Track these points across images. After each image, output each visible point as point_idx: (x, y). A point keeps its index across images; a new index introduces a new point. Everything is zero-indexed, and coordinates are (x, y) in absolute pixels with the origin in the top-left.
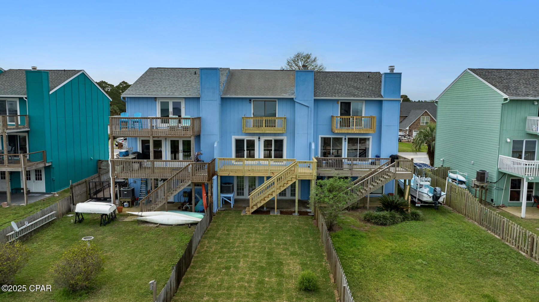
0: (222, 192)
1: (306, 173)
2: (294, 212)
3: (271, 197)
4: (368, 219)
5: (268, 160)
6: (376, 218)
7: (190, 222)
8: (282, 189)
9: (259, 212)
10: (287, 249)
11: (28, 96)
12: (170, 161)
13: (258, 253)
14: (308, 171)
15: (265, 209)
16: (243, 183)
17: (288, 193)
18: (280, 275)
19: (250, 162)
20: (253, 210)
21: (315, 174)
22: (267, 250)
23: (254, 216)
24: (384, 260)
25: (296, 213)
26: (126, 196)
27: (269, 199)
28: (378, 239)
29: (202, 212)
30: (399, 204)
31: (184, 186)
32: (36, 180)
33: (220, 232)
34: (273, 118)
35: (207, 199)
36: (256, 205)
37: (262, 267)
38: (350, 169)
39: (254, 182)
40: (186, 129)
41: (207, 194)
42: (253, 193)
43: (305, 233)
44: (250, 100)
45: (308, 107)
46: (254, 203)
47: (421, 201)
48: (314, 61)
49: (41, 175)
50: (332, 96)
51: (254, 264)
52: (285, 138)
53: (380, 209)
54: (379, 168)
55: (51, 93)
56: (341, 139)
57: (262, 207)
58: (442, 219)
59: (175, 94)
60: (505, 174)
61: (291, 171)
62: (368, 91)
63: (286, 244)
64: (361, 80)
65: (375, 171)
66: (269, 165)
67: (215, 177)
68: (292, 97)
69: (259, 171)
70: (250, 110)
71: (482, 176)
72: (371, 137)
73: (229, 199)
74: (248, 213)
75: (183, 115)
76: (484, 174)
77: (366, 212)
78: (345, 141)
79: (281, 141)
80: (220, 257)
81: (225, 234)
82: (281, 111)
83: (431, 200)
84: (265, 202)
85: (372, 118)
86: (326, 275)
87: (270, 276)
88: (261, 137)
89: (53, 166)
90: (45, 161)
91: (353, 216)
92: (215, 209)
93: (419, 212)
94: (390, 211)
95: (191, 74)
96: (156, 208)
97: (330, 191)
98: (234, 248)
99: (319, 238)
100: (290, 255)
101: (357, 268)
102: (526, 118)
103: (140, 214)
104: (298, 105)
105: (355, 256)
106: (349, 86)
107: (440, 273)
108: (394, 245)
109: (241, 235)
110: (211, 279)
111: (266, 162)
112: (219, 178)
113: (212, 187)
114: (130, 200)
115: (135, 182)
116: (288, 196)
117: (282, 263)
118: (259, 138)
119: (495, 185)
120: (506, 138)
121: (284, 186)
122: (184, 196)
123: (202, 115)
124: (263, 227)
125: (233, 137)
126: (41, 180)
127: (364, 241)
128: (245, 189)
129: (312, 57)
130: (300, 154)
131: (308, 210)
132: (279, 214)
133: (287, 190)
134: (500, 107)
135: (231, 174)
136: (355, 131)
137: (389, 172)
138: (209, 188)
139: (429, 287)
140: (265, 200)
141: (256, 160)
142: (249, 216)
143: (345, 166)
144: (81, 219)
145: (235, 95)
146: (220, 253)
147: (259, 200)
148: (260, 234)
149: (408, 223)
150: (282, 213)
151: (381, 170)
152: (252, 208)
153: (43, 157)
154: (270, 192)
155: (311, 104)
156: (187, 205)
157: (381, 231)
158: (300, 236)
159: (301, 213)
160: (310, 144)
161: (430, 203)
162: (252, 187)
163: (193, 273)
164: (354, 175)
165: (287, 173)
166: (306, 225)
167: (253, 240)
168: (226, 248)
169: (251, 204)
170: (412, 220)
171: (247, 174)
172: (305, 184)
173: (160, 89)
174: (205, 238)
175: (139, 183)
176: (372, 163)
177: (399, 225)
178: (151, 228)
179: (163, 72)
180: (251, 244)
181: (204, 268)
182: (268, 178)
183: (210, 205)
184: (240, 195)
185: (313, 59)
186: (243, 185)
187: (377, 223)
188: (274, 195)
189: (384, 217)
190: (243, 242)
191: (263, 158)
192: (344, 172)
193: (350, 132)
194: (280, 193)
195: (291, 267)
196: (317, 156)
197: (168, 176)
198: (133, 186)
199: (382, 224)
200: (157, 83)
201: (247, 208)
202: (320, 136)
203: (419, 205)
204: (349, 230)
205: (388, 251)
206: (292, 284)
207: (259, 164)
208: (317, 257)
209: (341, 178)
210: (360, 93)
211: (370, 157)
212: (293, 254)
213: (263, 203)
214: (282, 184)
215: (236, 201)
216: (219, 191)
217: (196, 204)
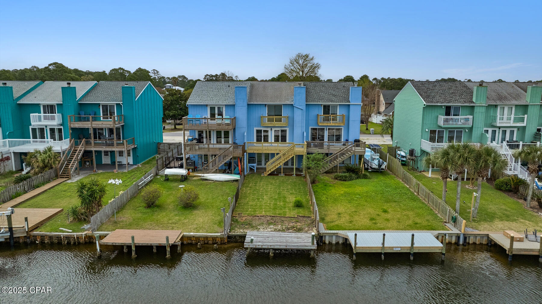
0: (249, 163)
1: (301, 151)
2: (293, 174)
3: (279, 165)
4: (336, 178)
5: (277, 143)
6: (341, 177)
7: (232, 179)
8: (286, 160)
9: (272, 174)
10: (289, 192)
11: (123, 102)
12: (215, 144)
13: (273, 193)
14: (302, 149)
15: (275, 173)
16: (261, 157)
17: (290, 163)
18: (285, 201)
19: (266, 144)
20: (268, 173)
21: (305, 151)
22: (278, 192)
23: (269, 177)
24: (339, 196)
25: (294, 175)
26: (190, 165)
27: (278, 167)
28: (339, 187)
29: (239, 174)
30: (355, 169)
31: (227, 160)
32: (120, 156)
33: (251, 184)
34: (280, 117)
35: (241, 168)
36: (270, 170)
37: (276, 199)
38: (328, 149)
39: (268, 157)
40: (228, 125)
41: (241, 163)
42: (268, 163)
43: (299, 185)
44: (266, 105)
45: (302, 109)
46: (269, 169)
47: (372, 168)
48: (312, 59)
49: (130, 153)
50: (317, 102)
51: (272, 197)
52: (288, 129)
53: (344, 172)
54: (346, 148)
55: (136, 100)
56: (324, 129)
57: (274, 172)
58: (382, 178)
59: (220, 102)
60: (424, 151)
61: (292, 149)
62: (341, 98)
63: (288, 190)
64: (338, 88)
65: (343, 150)
66: (278, 146)
67: (245, 154)
68: (292, 103)
69: (271, 150)
70: (265, 112)
71: (412, 152)
72: (343, 128)
73: (253, 166)
74: (266, 175)
75: (224, 117)
76: (413, 151)
77: (336, 174)
78: (326, 131)
79: (285, 131)
80: (253, 195)
81: (254, 185)
82: (285, 113)
83: (377, 167)
84: (275, 168)
85: (343, 116)
86: (307, 201)
87: (280, 202)
88: (272, 128)
89: (138, 147)
90: (134, 144)
91: (328, 176)
92: (246, 173)
93: (368, 174)
94: (350, 173)
95: (226, 86)
96: (212, 172)
97: (313, 161)
98: (260, 191)
99: (306, 187)
100: (290, 194)
101: (324, 199)
102: (438, 117)
103: (203, 175)
104: (296, 108)
105: (324, 194)
106: (329, 94)
107: (366, 201)
108: (346, 190)
109: (263, 186)
110: (251, 203)
111: (276, 144)
112: (248, 154)
113: (244, 160)
114: (193, 168)
115: (194, 157)
116: (290, 166)
117: (285, 197)
118: (271, 129)
119: (419, 158)
120: (426, 129)
121: (287, 159)
122: (225, 166)
123: (237, 115)
124: (275, 182)
125: (255, 128)
126: (130, 156)
127: (331, 188)
128: (262, 161)
129: (310, 57)
130: (297, 139)
131: (302, 174)
132: (284, 176)
133: (289, 162)
134: (422, 109)
135: (255, 152)
136: (332, 124)
137: (352, 150)
138: (242, 160)
139: (357, 206)
140: (275, 167)
141: (270, 143)
142: (266, 176)
143: (325, 147)
144: (167, 178)
145: (256, 102)
146: (253, 193)
147: (272, 167)
148: (273, 185)
149: (360, 180)
150: (285, 175)
151: (346, 149)
152: (268, 172)
153: (133, 141)
154: (279, 162)
155: (304, 108)
156: (228, 171)
157: (342, 184)
158: (296, 186)
159: (297, 175)
160: (303, 133)
161: (377, 169)
162: (267, 160)
163: (242, 201)
164: (330, 152)
165: (288, 151)
166: (300, 181)
167: (270, 188)
168: (255, 191)
169: (267, 170)
170: (363, 178)
171: (265, 152)
172: (300, 157)
173: (209, 99)
174: (243, 187)
175: (197, 157)
176: (344, 145)
177: (354, 181)
178: (210, 183)
179: (207, 85)
180: (269, 190)
181: (246, 199)
182: (277, 154)
183: (243, 170)
184: (260, 165)
185: (311, 58)
186: (261, 159)
187: (340, 180)
188: (281, 164)
189: (346, 177)
190: (264, 189)
191: (274, 142)
192: (324, 150)
193: (329, 125)
194: (284, 164)
195: (291, 199)
196: (307, 141)
197: (218, 153)
198: (194, 159)
199: (343, 180)
200: (206, 94)
201: (265, 172)
202: (310, 127)
203: (371, 170)
204: (324, 183)
205: (342, 192)
206: (291, 205)
207: (272, 146)
208: (304, 195)
209: (320, 153)
210: (336, 99)
211: (342, 141)
212: (291, 194)
213: (274, 169)
214: (286, 157)
215: (257, 169)
216: (248, 162)
217: (234, 170)
